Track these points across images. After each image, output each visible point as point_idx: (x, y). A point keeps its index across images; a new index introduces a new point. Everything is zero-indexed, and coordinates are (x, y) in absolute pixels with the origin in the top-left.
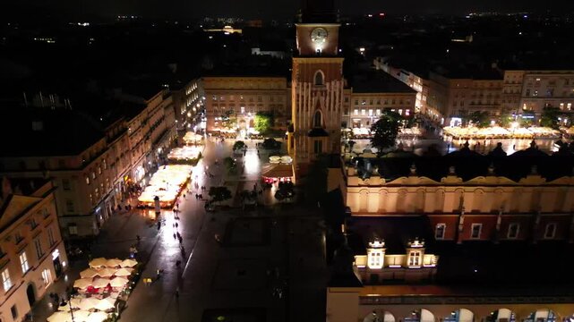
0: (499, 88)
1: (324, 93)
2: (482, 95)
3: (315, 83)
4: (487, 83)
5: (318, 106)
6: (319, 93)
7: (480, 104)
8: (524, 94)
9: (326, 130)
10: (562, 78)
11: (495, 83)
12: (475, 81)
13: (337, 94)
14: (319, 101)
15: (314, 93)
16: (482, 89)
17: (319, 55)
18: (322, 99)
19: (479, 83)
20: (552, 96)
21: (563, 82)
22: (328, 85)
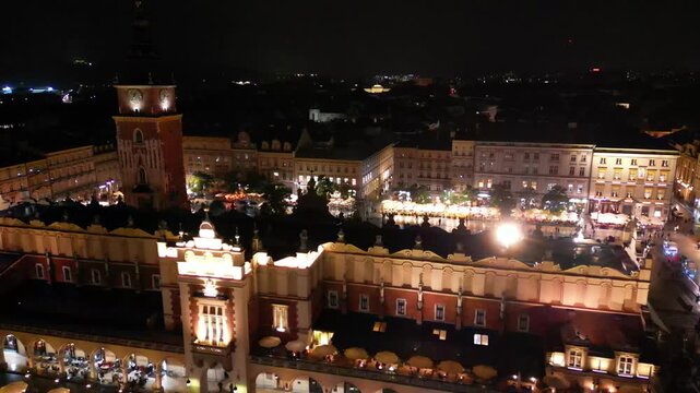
0: (448, 160)
1: (144, 150)
2: (429, 167)
3: (135, 140)
4: (435, 154)
5: (140, 162)
6: (139, 151)
7: (429, 177)
8: (477, 168)
9: (151, 187)
10: (518, 151)
11: (443, 154)
12: (420, 151)
13: (157, 152)
14: (140, 158)
15: (135, 151)
16: (430, 160)
17: (136, 114)
18: (143, 156)
19: (426, 153)
20: (510, 172)
21: (522, 156)
22: (146, 142)
